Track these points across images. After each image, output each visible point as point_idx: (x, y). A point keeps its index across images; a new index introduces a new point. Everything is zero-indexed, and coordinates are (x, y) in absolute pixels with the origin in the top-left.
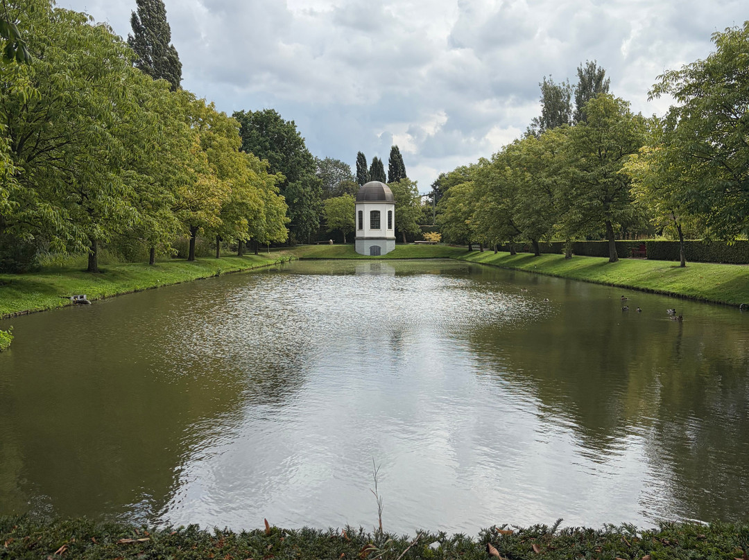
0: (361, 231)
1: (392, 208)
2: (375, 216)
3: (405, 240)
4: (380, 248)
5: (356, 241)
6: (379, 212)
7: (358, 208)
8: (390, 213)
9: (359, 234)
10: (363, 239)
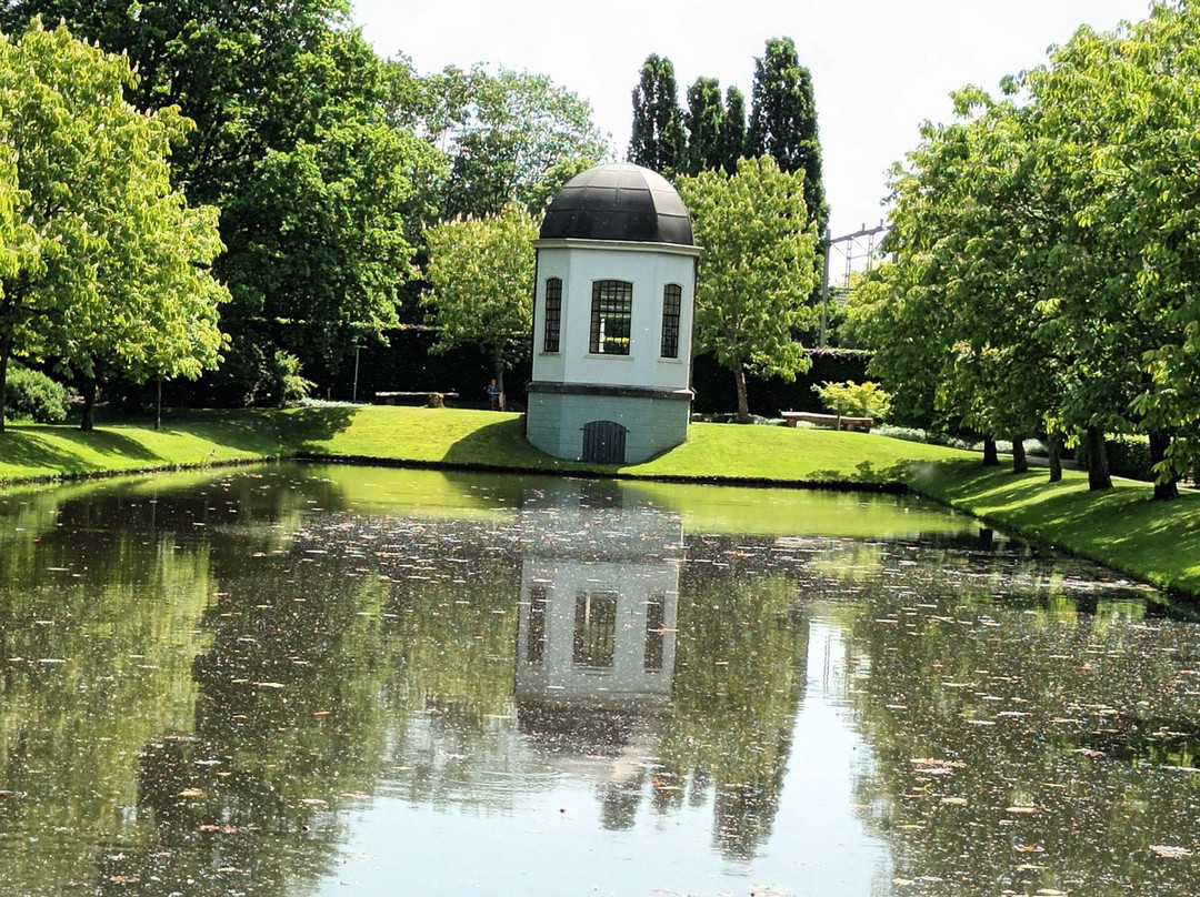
0: (551, 359)
1: (683, 273)
2: (611, 298)
3: (743, 405)
4: (622, 431)
5: (532, 399)
6: (627, 286)
7: (550, 267)
8: (673, 292)
9: (542, 370)
10: (557, 389)
